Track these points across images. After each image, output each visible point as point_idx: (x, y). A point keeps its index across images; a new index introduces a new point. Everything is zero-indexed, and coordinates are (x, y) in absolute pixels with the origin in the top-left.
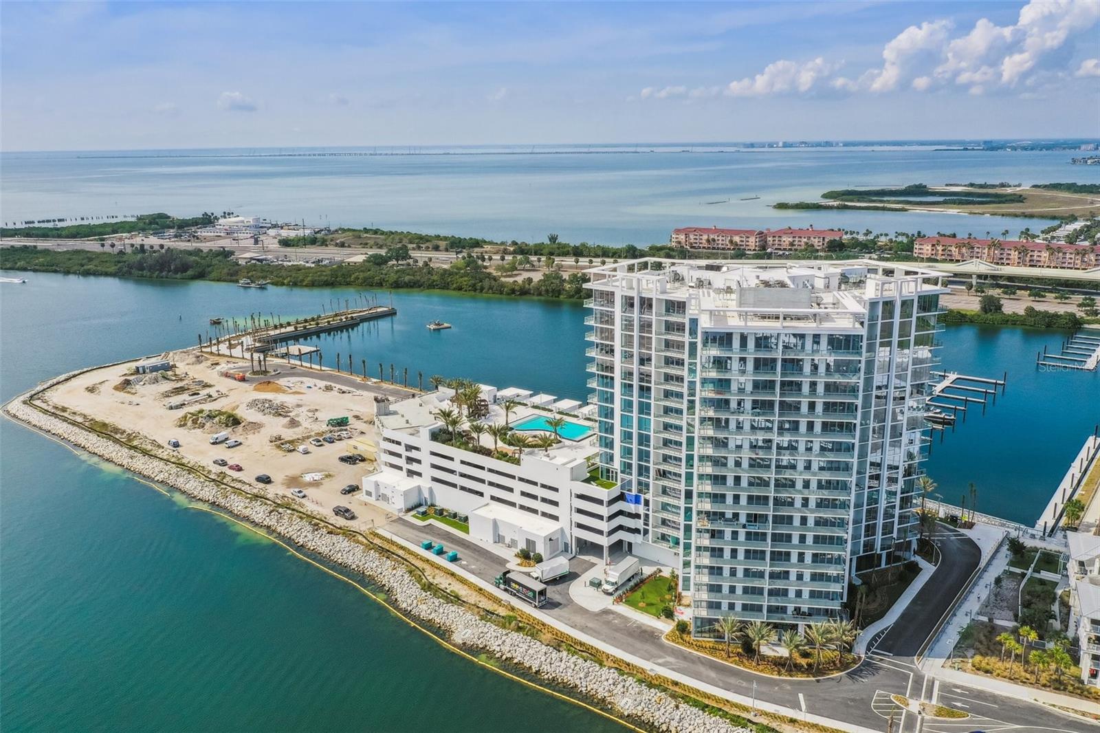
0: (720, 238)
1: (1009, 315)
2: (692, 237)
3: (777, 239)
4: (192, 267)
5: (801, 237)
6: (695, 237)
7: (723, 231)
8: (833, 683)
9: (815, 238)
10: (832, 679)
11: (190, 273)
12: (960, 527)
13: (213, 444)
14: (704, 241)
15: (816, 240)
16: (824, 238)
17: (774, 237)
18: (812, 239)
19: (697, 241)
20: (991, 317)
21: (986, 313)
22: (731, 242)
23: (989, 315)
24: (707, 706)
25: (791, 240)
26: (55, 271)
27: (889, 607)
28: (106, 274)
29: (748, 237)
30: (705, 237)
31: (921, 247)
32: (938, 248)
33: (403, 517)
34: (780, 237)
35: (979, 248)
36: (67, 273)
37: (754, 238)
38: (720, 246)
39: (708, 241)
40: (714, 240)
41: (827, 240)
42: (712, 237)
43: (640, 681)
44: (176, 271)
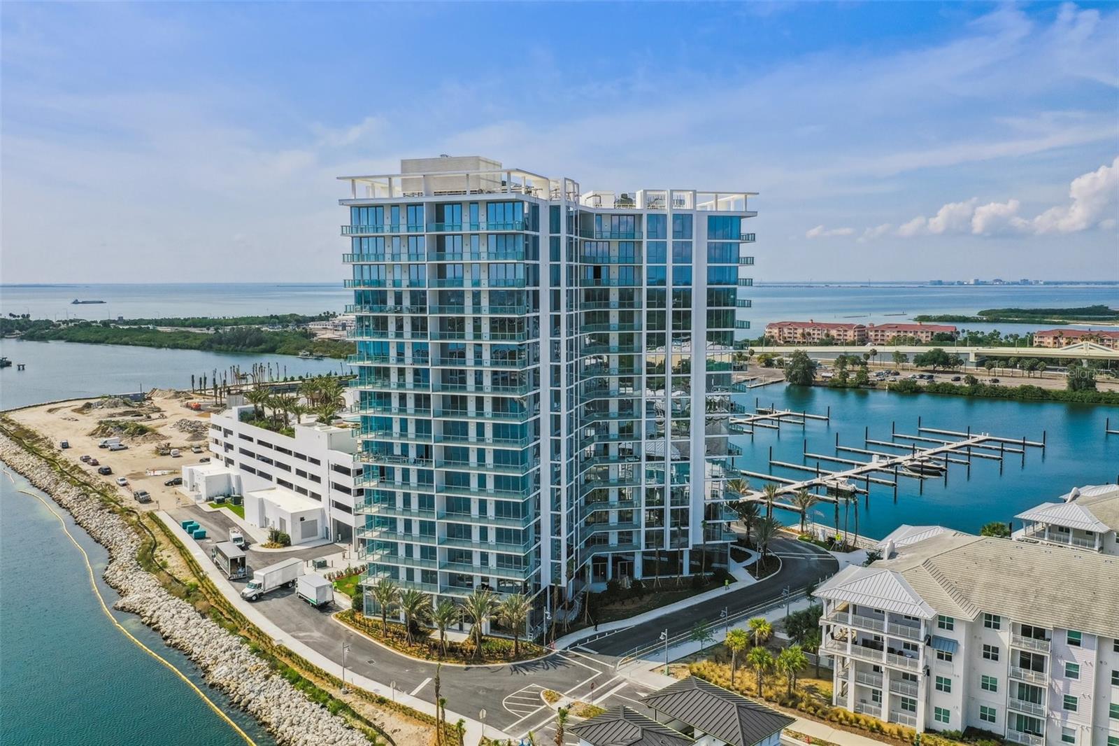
0: (816, 332)
1: (1103, 393)
2: (786, 330)
3: (879, 333)
4: (266, 342)
5: (906, 332)
6: (789, 331)
7: (819, 324)
8: (489, 671)
9: (922, 332)
10: (488, 668)
11: (263, 347)
12: (834, 550)
13: (101, 447)
14: (798, 335)
15: (924, 335)
16: (932, 333)
17: (876, 331)
18: (919, 333)
19: (792, 336)
20: (1080, 394)
21: (1075, 390)
22: (828, 335)
23: (1077, 392)
24: (299, 678)
25: (895, 334)
26: (151, 346)
27: (650, 609)
28: (191, 348)
29: (846, 331)
30: (800, 331)
31: (1040, 340)
32: (1061, 341)
33: (200, 506)
34: (883, 331)
35: (1109, 340)
36: (160, 347)
37: (852, 332)
38: (816, 340)
39: (803, 335)
40: (809, 334)
41: (935, 334)
42: (807, 330)
43: (255, 650)
44: (250, 345)
